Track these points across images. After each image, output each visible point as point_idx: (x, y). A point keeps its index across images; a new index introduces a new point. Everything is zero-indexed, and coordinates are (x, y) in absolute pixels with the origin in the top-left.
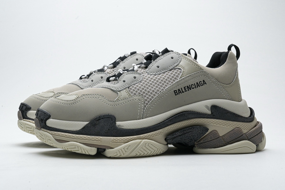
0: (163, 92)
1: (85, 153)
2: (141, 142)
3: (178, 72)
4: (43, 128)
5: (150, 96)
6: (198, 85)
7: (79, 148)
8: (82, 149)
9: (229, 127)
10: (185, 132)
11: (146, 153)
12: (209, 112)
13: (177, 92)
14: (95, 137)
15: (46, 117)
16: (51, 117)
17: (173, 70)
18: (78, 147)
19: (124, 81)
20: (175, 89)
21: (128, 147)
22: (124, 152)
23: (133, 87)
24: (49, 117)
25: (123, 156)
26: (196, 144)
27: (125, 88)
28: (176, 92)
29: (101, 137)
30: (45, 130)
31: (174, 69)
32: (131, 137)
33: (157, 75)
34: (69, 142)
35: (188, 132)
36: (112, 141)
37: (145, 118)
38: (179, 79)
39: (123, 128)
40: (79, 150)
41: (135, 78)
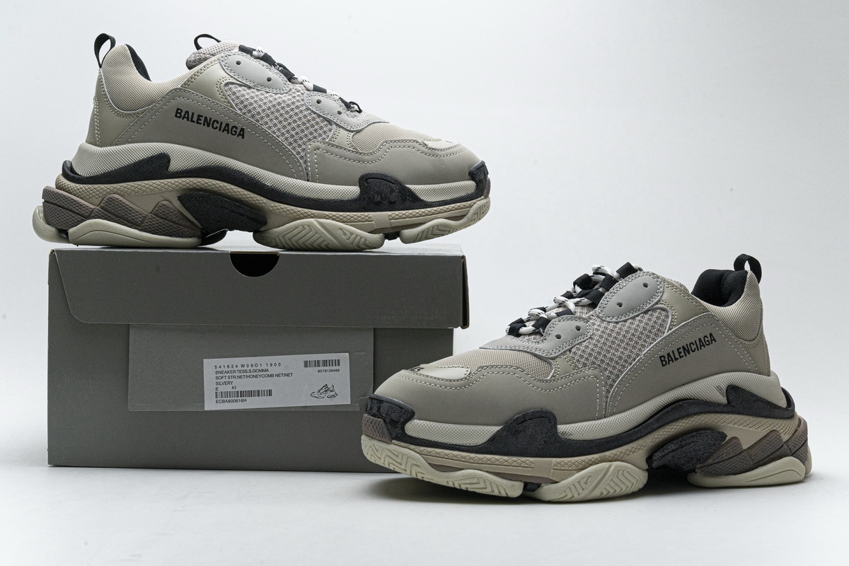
0: (639, 359)
1: (500, 492)
2: (610, 467)
3: (663, 317)
4: (398, 438)
5: (614, 368)
6: (702, 343)
7: (488, 483)
8: (493, 484)
9: (760, 429)
10: (684, 443)
11: (618, 490)
12: (723, 400)
13: (666, 360)
14: (519, 458)
15: (405, 416)
16: (415, 417)
17: (650, 313)
18: (485, 482)
19: (558, 337)
20: (662, 354)
21: (587, 480)
22: (580, 491)
23: (578, 349)
24: (410, 415)
25: (577, 497)
26: (698, 466)
27: (565, 352)
28: (663, 359)
29: (532, 459)
30: (402, 444)
31: (653, 309)
32: (589, 457)
33: (620, 322)
34: (463, 471)
35: (690, 443)
36: (555, 467)
37: (611, 415)
38: (668, 332)
39: (571, 437)
40: (486, 488)
41: (578, 328)
